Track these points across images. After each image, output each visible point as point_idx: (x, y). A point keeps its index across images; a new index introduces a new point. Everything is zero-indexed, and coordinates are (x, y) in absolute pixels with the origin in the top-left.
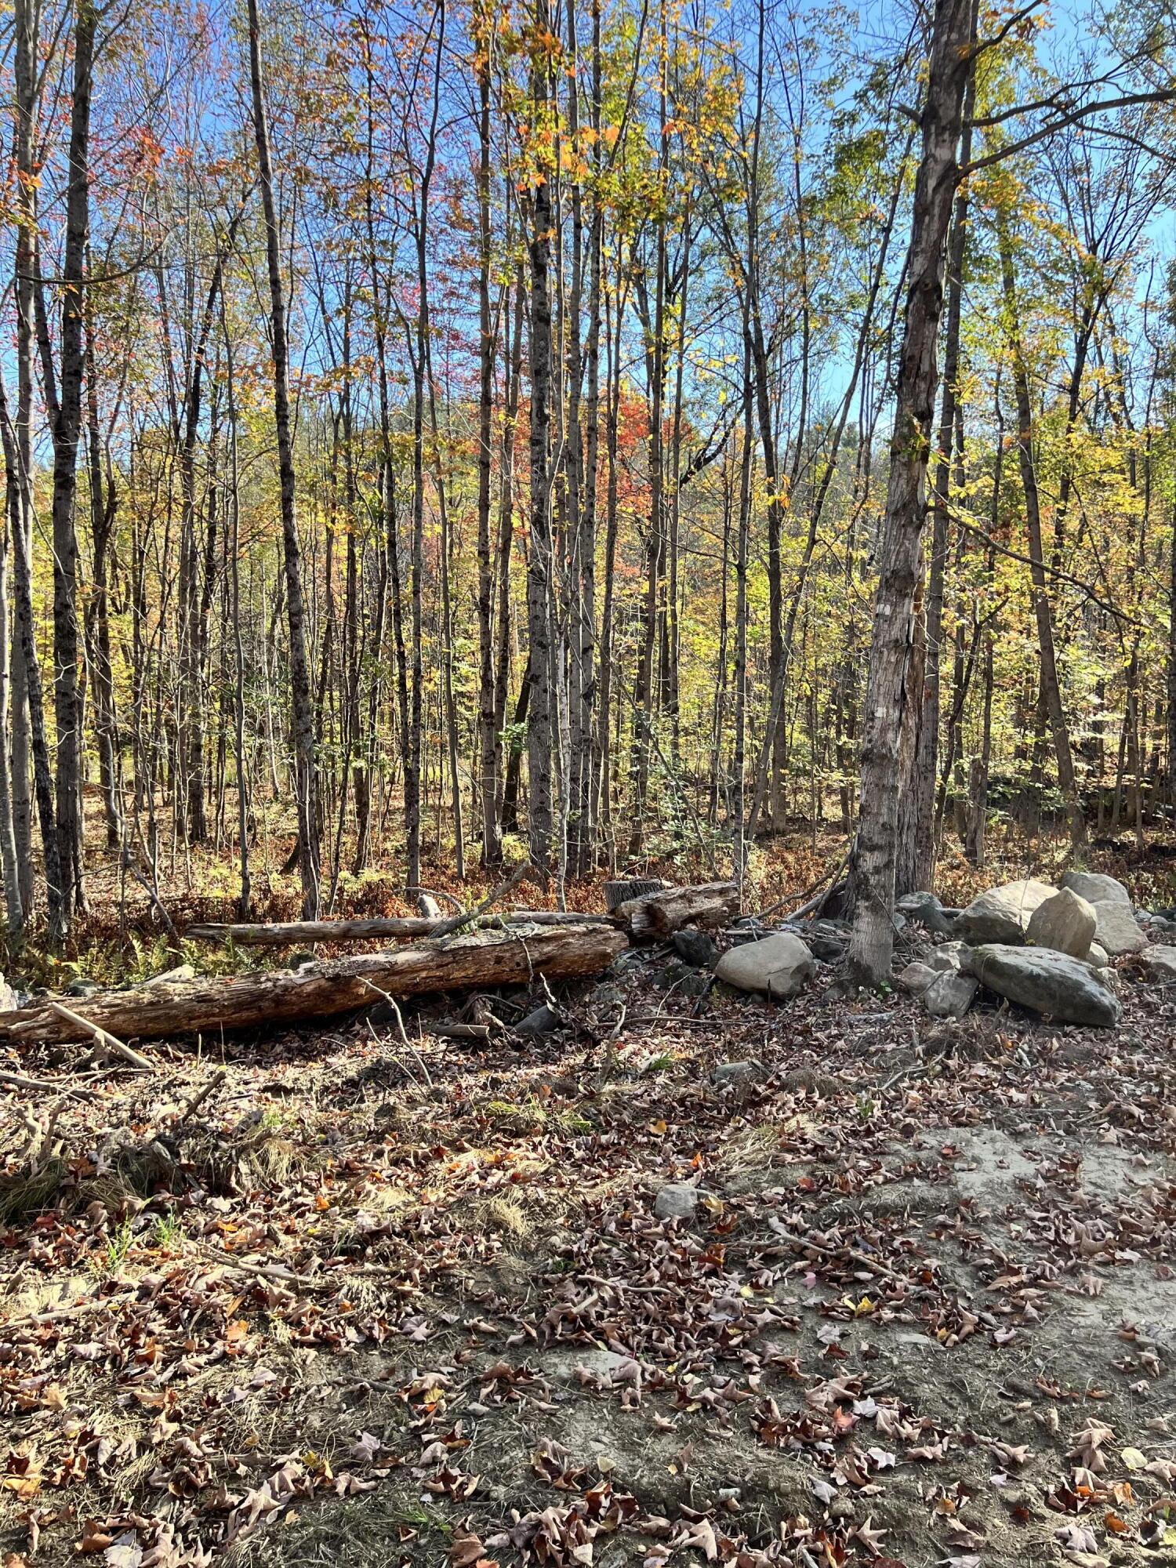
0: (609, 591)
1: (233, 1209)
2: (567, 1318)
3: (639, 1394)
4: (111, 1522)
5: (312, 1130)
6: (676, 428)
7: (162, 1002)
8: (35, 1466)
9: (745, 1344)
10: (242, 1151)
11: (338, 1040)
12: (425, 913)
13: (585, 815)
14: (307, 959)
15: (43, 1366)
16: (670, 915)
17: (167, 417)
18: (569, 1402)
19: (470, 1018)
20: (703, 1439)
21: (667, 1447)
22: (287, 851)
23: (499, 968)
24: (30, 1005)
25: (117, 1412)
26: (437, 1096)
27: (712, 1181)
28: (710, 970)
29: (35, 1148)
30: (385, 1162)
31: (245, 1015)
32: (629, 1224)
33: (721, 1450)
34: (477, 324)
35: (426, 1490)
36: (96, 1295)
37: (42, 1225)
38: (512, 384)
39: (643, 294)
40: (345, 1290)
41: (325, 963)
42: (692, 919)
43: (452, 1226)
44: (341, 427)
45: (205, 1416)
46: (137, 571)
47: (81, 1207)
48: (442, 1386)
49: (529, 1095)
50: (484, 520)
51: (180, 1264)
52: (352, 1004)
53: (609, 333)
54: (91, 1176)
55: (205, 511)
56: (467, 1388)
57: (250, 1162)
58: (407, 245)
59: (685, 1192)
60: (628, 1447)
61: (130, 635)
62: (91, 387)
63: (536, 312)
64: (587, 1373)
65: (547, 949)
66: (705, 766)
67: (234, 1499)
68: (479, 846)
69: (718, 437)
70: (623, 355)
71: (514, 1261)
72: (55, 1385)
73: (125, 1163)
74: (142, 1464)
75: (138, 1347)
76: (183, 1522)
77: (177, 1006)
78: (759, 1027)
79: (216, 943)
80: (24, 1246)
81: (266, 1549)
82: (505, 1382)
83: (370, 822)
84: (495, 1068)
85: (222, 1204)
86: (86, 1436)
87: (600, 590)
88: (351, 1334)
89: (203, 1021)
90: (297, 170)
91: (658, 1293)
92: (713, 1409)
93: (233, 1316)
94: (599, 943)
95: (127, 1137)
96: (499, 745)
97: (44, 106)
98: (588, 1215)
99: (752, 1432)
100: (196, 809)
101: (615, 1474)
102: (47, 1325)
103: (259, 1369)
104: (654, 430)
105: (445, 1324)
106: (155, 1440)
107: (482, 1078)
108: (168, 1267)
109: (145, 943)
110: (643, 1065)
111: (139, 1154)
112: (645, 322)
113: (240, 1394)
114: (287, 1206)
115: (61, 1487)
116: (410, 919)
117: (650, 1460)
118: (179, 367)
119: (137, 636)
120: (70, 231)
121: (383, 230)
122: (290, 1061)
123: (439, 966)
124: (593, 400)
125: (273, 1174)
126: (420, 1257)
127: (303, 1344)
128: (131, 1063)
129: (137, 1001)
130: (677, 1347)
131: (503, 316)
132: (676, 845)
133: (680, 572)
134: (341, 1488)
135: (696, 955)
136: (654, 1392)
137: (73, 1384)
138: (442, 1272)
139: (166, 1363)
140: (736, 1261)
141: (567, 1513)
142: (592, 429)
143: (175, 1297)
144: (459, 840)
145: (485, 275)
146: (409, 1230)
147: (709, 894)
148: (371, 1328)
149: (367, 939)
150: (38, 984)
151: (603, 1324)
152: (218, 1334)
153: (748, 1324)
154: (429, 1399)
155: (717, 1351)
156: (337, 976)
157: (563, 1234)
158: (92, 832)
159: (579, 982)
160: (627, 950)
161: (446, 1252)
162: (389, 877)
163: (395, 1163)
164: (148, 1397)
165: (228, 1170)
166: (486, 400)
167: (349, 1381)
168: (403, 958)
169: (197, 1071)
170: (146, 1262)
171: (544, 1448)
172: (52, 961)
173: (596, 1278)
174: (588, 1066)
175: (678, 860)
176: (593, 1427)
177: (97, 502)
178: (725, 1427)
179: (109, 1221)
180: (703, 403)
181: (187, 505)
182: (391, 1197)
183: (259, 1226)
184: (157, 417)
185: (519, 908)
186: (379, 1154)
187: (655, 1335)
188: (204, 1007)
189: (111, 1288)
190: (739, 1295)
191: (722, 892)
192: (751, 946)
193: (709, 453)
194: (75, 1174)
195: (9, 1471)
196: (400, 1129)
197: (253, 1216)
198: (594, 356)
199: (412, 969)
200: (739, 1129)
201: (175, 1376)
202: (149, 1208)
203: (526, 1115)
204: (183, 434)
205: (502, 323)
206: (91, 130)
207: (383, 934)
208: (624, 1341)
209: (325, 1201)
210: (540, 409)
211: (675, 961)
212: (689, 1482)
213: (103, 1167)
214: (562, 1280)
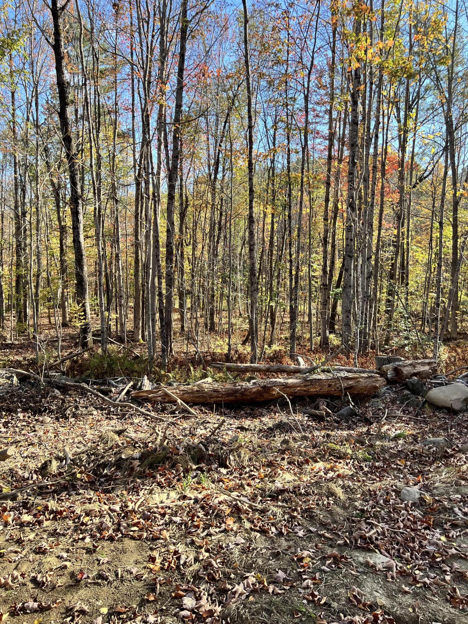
0: (379, 234)
1: (228, 474)
2: (363, 537)
3: (395, 575)
4: (184, 587)
5: (256, 446)
6: (412, 165)
7: (201, 390)
8: (158, 561)
9: (443, 561)
10: (231, 451)
11: (265, 412)
12: (299, 364)
13: (365, 327)
14: (253, 378)
15: (161, 523)
16: (405, 372)
17: (207, 171)
18: (364, 573)
19: (317, 408)
20: (424, 599)
21: (408, 600)
22: (244, 336)
23: (330, 389)
24: (156, 388)
25: (186, 545)
26: (305, 438)
27: (426, 488)
28: (423, 397)
29: (158, 441)
30: (285, 462)
31: (230, 398)
32: (389, 502)
33: (433, 605)
34: (327, 127)
35: (304, 598)
36: (179, 499)
37: (160, 470)
38: (341, 151)
39: (398, 109)
40: (271, 511)
41: (259, 381)
42: (415, 374)
43: (313, 492)
44: (271, 172)
45: (219, 552)
46: (194, 230)
47: (173, 466)
48: (310, 557)
49: (345, 442)
50: (327, 206)
51: (209, 492)
52: (271, 398)
53: (384, 127)
54: (177, 454)
55: (219, 206)
56: (320, 559)
57: (234, 456)
58: (300, 98)
59: (414, 491)
60: (390, 596)
61: (191, 253)
62: (181, 162)
63: (353, 120)
64: (372, 562)
65: (350, 383)
66: (419, 309)
67: (230, 587)
68: (319, 338)
69: (430, 168)
70: (389, 136)
71: (338, 510)
72: (165, 531)
73: (189, 451)
74: (196, 566)
75: (194, 521)
76: (211, 592)
77: (206, 393)
78: (446, 423)
79: (220, 370)
80: (154, 477)
81: (242, 609)
82: (336, 560)
83: (275, 327)
84: (328, 429)
85: (224, 471)
86: (176, 552)
87: (376, 233)
88: (273, 529)
89: (215, 399)
90: (260, 73)
91: (403, 533)
92: (429, 587)
93: (228, 515)
94: (373, 382)
95: (190, 441)
96: (329, 297)
97: (169, 59)
98: (371, 495)
99: (447, 600)
100: (212, 319)
101: (385, 607)
102: (162, 508)
103: (238, 537)
104: (402, 165)
105: (310, 531)
106: (201, 558)
107: (323, 433)
108: (204, 493)
109: (194, 368)
110: (393, 435)
111: (194, 448)
112: (399, 121)
113: (232, 546)
114: (247, 475)
115: (167, 570)
116: (293, 366)
117: (400, 604)
118: (212, 152)
119: (193, 254)
120: (176, 105)
121: (291, 93)
122: (247, 418)
123: (305, 386)
124: (375, 155)
125: (242, 462)
126: (300, 503)
127: (255, 531)
128: (189, 413)
129: (192, 389)
130: (411, 558)
131: (338, 124)
132: (406, 342)
133: (411, 226)
134: (271, 591)
135: (416, 390)
136: (401, 576)
137: (171, 532)
138: (309, 510)
139: (204, 529)
140: (438, 525)
141: (364, 620)
142: (375, 167)
143: (207, 505)
144: (311, 335)
145: (331, 108)
146: (296, 491)
147: (423, 364)
148: (281, 529)
149: (276, 372)
150: (157, 381)
151: (378, 542)
152: (223, 521)
153: (444, 553)
154: (305, 561)
155: (430, 563)
156: (265, 386)
157: (360, 502)
158: (176, 326)
159: (364, 398)
160: (385, 386)
161: (311, 502)
162: (283, 348)
163: (289, 463)
164: (198, 541)
165: (226, 458)
166: (330, 158)
167: (273, 548)
168: (290, 381)
169: (213, 419)
170: (196, 489)
171: (354, 590)
172: (163, 372)
173: (374, 522)
174: (368, 433)
175: (407, 349)
176: (375, 585)
177: (181, 204)
178: (434, 596)
179: (183, 472)
180: (423, 154)
181: (213, 205)
182: (289, 477)
183: (238, 481)
184: (203, 171)
185: (337, 365)
186: (283, 459)
187: (401, 551)
188: (216, 394)
189: (184, 497)
190: (440, 540)
191: (429, 364)
192: (443, 388)
193: (425, 175)
194: (172, 453)
195: (149, 561)
196: (291, 450)
197: (235, 477)
198: (377, 137)
199: (294, 386)
200: (439, 467)
201: (207, 535)
202: (197, 469)
203: (343, 450)
204: (213, 177)
205: (338, 126)
206: (185, 67)
207: (281, 371)
208: (387, 551)
209: (262, 475)
210: (353, 160)
211: (406, 392)
212: (418, 617)
213: (181, 451)
214: (360, 521)
